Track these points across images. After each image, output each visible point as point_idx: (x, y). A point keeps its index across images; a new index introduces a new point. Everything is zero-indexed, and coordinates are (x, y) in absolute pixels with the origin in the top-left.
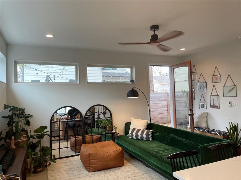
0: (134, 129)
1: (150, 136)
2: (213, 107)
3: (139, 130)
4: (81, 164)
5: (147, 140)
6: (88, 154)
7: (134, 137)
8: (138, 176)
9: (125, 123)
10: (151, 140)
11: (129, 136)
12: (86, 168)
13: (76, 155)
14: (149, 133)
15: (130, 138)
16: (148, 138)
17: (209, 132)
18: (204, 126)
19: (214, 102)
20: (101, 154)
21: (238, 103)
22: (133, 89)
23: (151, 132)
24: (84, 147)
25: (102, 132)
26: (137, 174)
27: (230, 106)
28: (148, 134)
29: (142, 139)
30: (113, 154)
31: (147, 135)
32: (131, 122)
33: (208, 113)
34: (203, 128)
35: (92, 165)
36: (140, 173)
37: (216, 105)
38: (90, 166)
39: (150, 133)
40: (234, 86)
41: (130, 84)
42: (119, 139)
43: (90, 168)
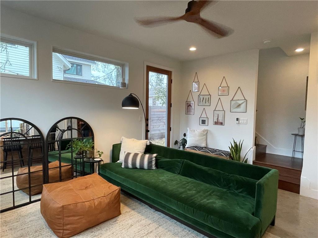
0: (129, 154)
1: (154, 163)
2: (216, 123)
3: (136, 155)
4: (42, 222)
5: (148, 169)
6: (61, 207)
7: (130, 166)
8: (151, 232)
9: (113, 145)
10: (154, 168)
11: (122, 163)
12: (54, 232)
13: (31, 202)
14: (152, 158)
15: (123, 166)
16: (151, 166)
17: (212, 153)
18: (203, 145)
19: (218, 118)
20: (85, 203)
21: (247, 119)
22: (131, 95)
23: (155, 157)
24: (49, 191)
25: (77, 159)
26: (148, 228)
27: (238, 123)
28: (151, 160)
29: (142, 168)
30: (106, 200)
31: (150, 162)
32: (121, 144)
33: (208, 130)
34: (203, 148)
35: (68, 226)
36: (151, 225)
37: (220, 121)
38: (65, 228)
39: (154, 159)
40: (244, 101)
41: (121, 89)
42: (106, 170)
43: (65, 231)
